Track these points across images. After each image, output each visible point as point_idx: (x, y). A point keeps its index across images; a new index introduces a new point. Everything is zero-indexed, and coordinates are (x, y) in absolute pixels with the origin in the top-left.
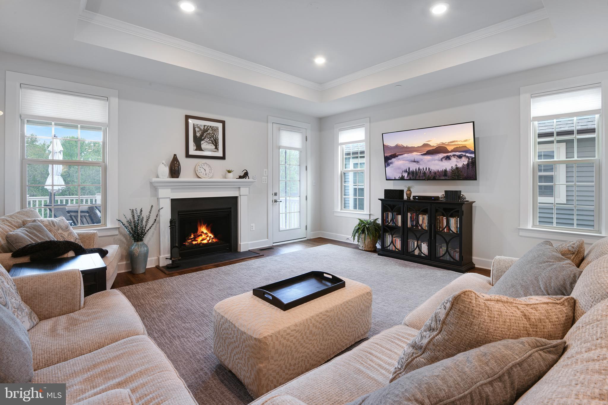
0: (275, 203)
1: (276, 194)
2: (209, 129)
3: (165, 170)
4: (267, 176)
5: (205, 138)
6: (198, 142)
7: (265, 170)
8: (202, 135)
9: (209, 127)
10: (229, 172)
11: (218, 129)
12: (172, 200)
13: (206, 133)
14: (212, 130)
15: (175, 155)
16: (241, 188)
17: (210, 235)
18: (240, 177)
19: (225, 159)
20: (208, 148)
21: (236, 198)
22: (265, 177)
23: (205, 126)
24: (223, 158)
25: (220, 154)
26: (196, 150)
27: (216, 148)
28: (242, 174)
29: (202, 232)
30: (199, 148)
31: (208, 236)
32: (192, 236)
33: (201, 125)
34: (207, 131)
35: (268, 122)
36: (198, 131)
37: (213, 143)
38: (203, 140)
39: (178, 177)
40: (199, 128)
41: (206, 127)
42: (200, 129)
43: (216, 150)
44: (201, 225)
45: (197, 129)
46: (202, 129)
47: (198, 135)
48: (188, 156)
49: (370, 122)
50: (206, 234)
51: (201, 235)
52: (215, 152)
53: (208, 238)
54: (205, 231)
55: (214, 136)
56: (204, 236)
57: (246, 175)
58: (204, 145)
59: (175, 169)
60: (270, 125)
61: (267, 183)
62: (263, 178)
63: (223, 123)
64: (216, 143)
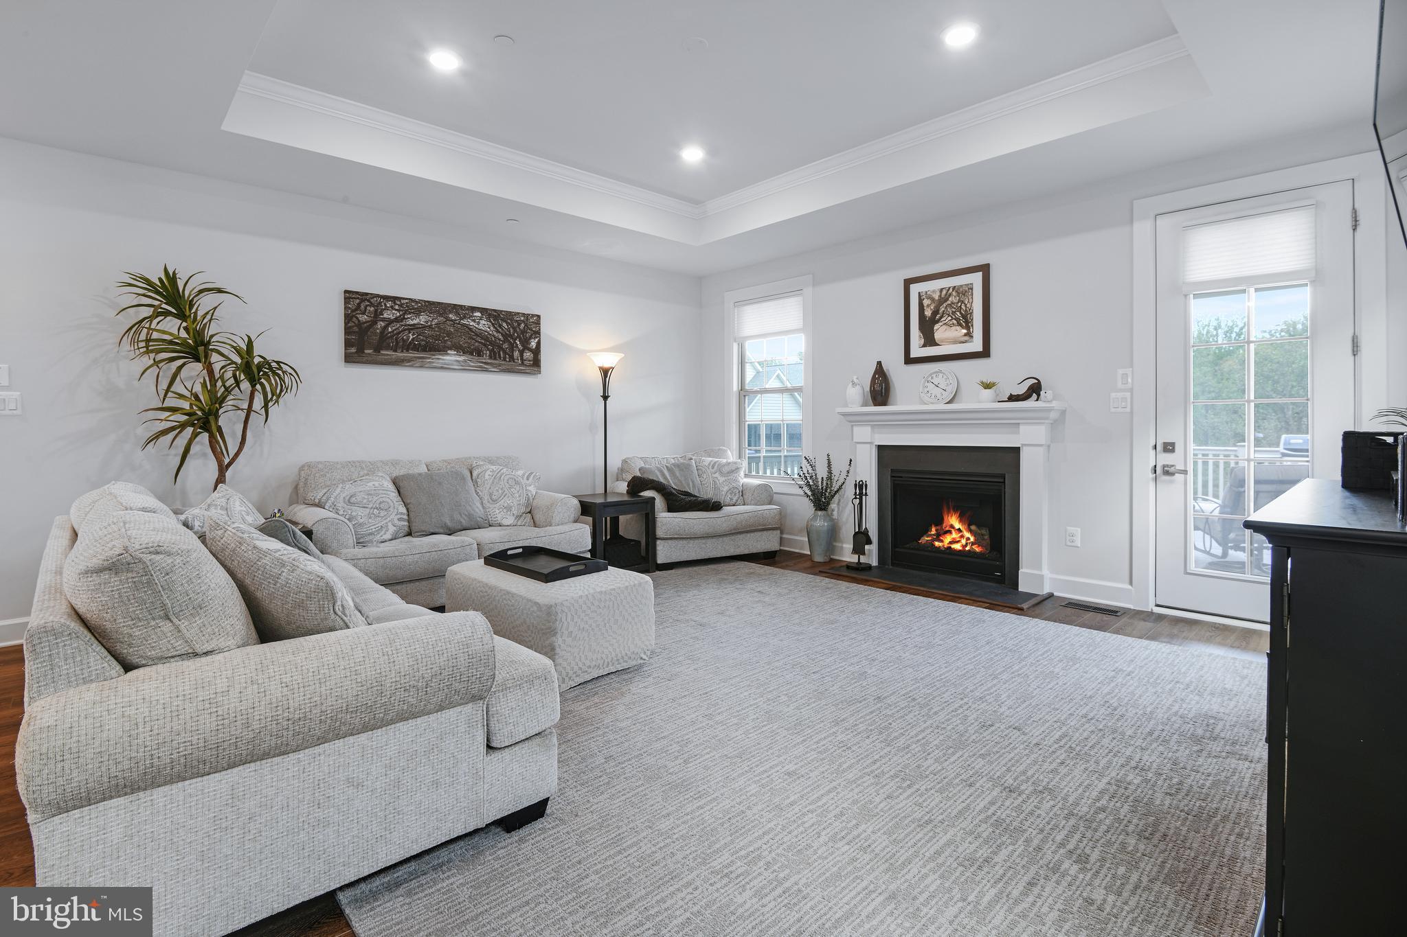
0: (1167, 478)
1: (1169, 448)
2: (950, 295)
3: (855, 394)
4: (1131, 390)
5: (941, 317)
6: (927, 327)
7: (1120, 372)
8: (935, 312)
9: (951, 290)
10: (987, 386)
11: (972, 289)
12: (881, 448)
13: (944, 305)
14: (958, 293)
15: (879, 363)
16: (1021, 427)
17: (967, 535)
19: (989, 356)
20: (948, 336)
21: (1016, 451)
22: (1120, 395)
23: (941, 290)
24: (985, 353)
25: (976, 345)
26: (924, 346)
27: (969, 335)
29: (952, 526)
30: (930, 341)
31: (962, 537)
32: (933, 531)
33: (934, 292)
34: (947, 299)
36: (928, 306)
37: (960, 325)
38: (938, 322)
39: (886, 405)
40: (930, 297)
41: (944, 292)
42: (933, 300)
43: (966, 338)
44: (949, 512)
45: (926, 302)
46: (937, 298)
47: (928, 313)
48: (909, 360)
50: (959, 530)
51: (950, 532)
52: (966, 342)
53: (964, 541)
54: (957, 525)
55: (963, 307)
56: (955, 535)
58: (940, 332)
59: (880, 391)
60: (1142, 229)
61: (1132, 412)
62: (1113, 395)
63: (985, 269)
64: (967, 322)
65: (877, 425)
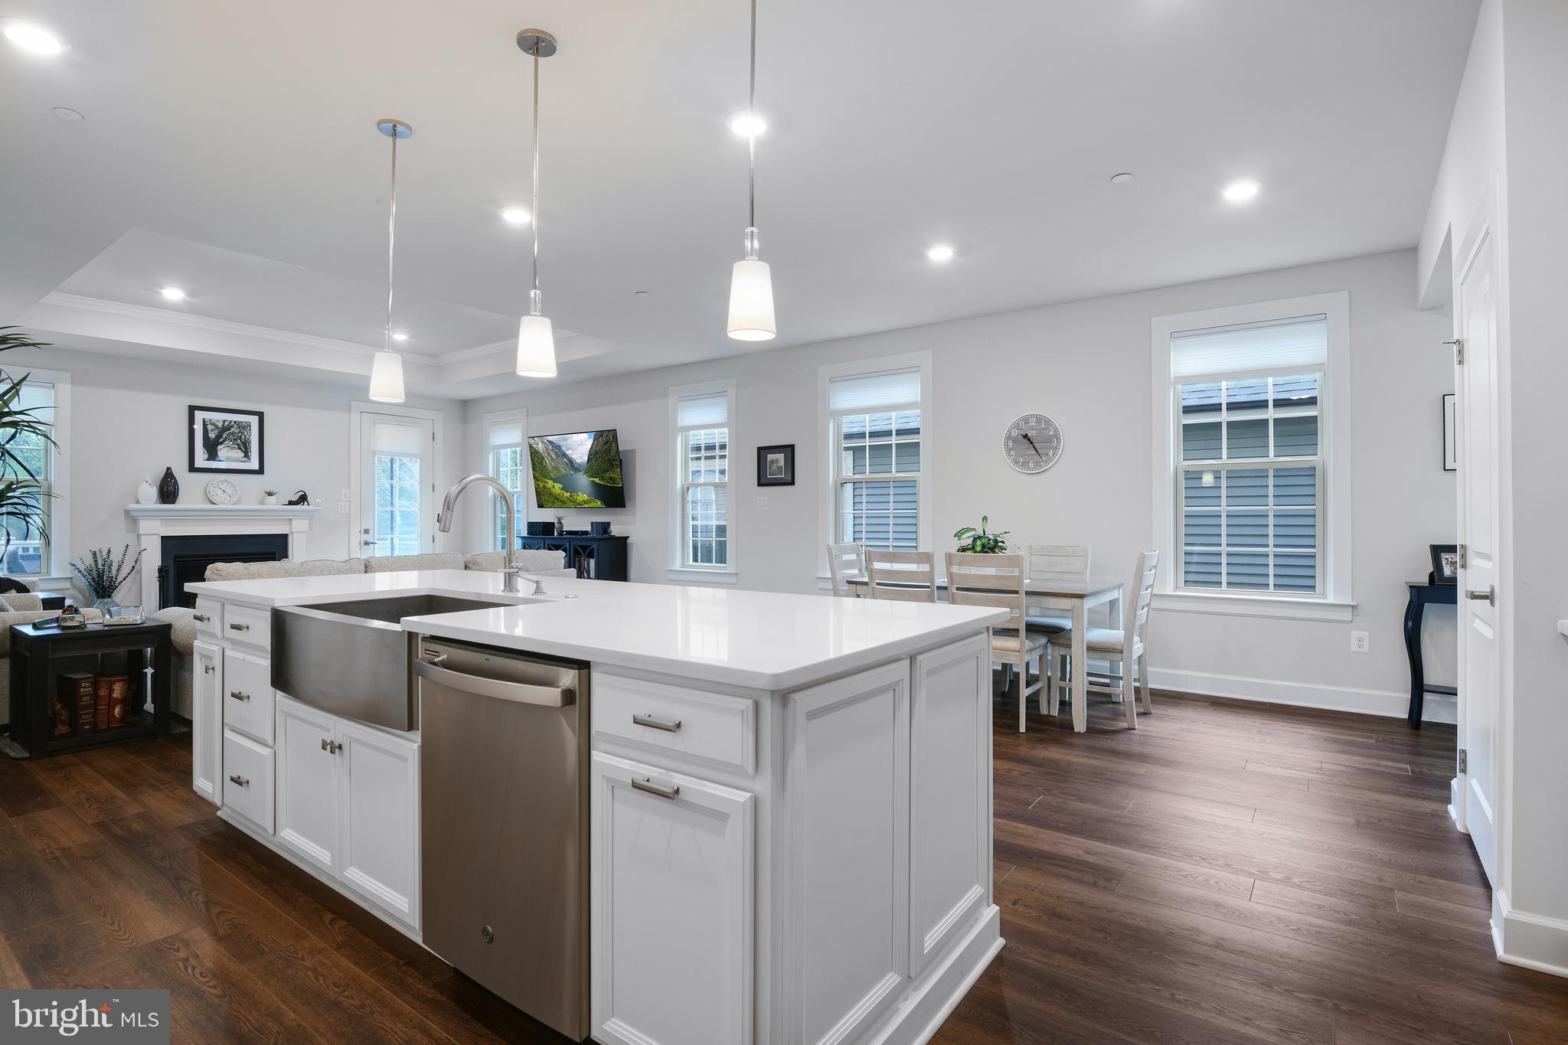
0: (366, 547)
1: (366, 532)
2: (232, 426)
3: (150, 493)
4: (349, 501)
5: (225, 441)
6: (211, 446)
7: (344, 491)
8: (219, 437)
9: (233, 423)
10: (270, 494)
11: (250, 426)
12: (163, 538)
13: (227, 433)
14: (239, 427)
15: (169, 469)
16: (293, 521)
18: (291, 503)
19: (263, 474)
20: (228, 455)
21: (286, 536)
22: (344, 503)
23: (224, 421)
24: (260, 471)
25: (254, 464)
26: (208, 460)
27: (247, 455)
28: (295, 498)
30: (212, 455)
33: (217, 421)
34: (230, 429)
35: (350, 411)
36: (212, 430)
37: (241, 449)
38: (221, 443)
39: (174, 503)
40: (212, 424)
41: (227, 423)
42: (217, 427)
43: (245, 459)
45: (210, 427)
46: (220, 426)
47: (212, 435)
48: (192, 468)
49: (527, 416)
52: (244, 462)
55: (243, 437)
57: (303, 499)
58: (223, 451)
59: (168, 491)
60: (355, 417)
61: (349, 513)
62: (340, 503)
63: (261, 415)
64: (246, 448)
65: (166, 519)
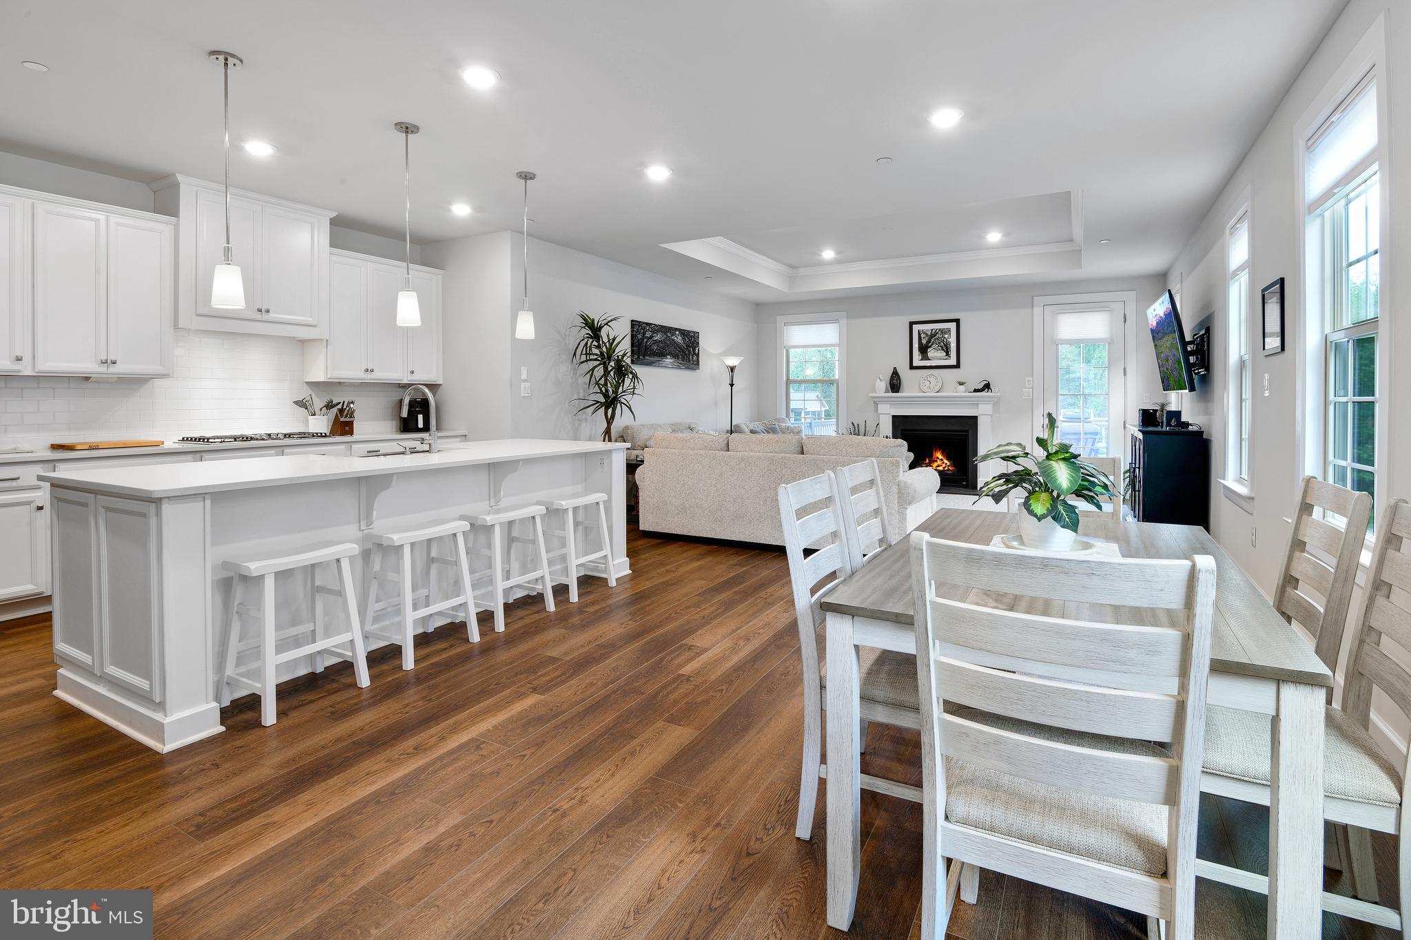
2: (938, 333)
3: (882, 386)
4: (1032, 388)
5: (932, 345)
6: (924, 350)
7: (1028, 379)
8: (929, 342)
9: (938, 330)
10: (961, 384)
11: (950, 331)
12: (893, 416)
13: (934, 338)
14: (942, 333)
15: (895, 368)
16: (979, 405)
17: (946, 461)
18: (976, 391)
19: (960, 367)
20: (936, 355)
21: (976, 418)
22: (1027, 390)
23: (932, 330)
24: (958, 366)
25: (953, 361)
26: (922, 360)
27: (948, 354)
28: (980, 386)
29: (938, 458)
30: (925, 357)
31: (943, 463)
32: (927, 461)
33: (927, 330)
34: (936, 335)
35: (1033, 307)
36: (924, 338)
37: (943, 350)
38: (930, 347)
39: (898, 392)
40: (925, 333)
41: (934, 331)
42: (927, 335)
43: (947, 357)
44: (936, 450)
45: (923, 336)
46: (929, 334)
47: (924, 342)
48: (912, 367)
50: (942, 460)
51: (937, 461)
52: (946, 359)
53: (944, 465)
54: (941, 457)
55: (945, 340)
56: (939, 462)
57: (987, 387)
58: (931, 353)
59: (895, 384)
60: (1037, 311)
61: (1033, 399)
62: (1024, 390)
63: (957, 321)
64: (947, 349)
65: (893, 403)
